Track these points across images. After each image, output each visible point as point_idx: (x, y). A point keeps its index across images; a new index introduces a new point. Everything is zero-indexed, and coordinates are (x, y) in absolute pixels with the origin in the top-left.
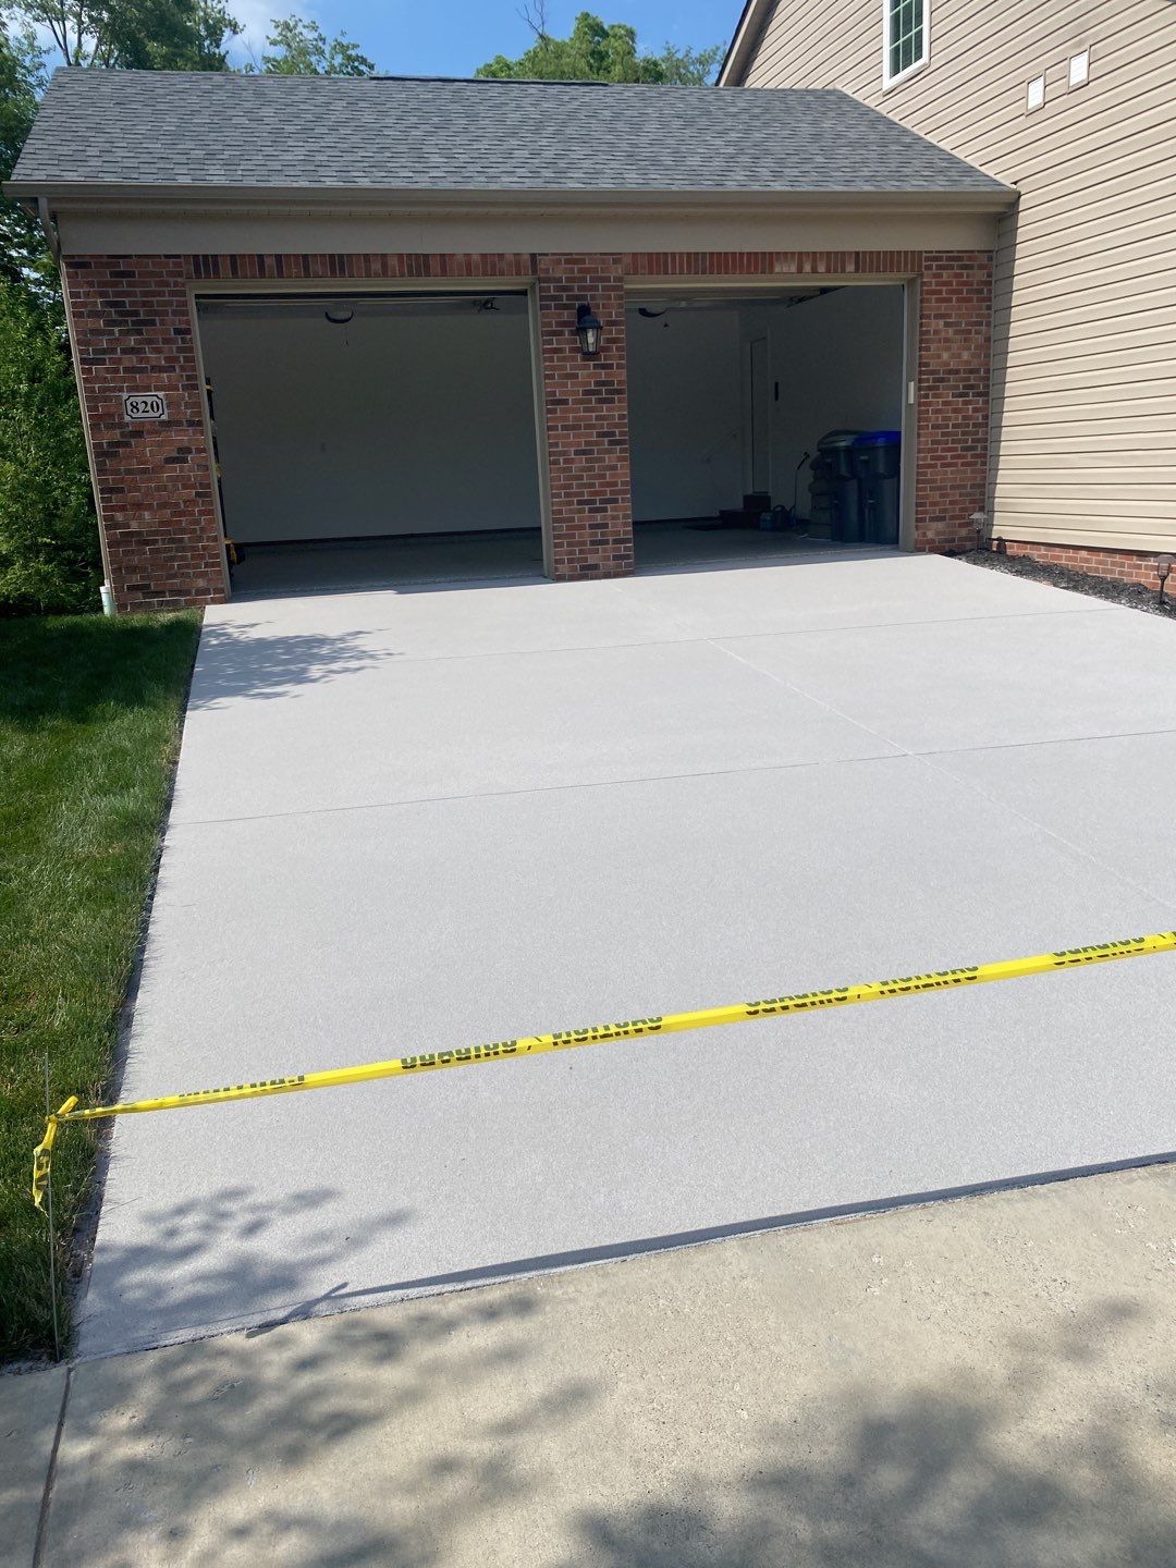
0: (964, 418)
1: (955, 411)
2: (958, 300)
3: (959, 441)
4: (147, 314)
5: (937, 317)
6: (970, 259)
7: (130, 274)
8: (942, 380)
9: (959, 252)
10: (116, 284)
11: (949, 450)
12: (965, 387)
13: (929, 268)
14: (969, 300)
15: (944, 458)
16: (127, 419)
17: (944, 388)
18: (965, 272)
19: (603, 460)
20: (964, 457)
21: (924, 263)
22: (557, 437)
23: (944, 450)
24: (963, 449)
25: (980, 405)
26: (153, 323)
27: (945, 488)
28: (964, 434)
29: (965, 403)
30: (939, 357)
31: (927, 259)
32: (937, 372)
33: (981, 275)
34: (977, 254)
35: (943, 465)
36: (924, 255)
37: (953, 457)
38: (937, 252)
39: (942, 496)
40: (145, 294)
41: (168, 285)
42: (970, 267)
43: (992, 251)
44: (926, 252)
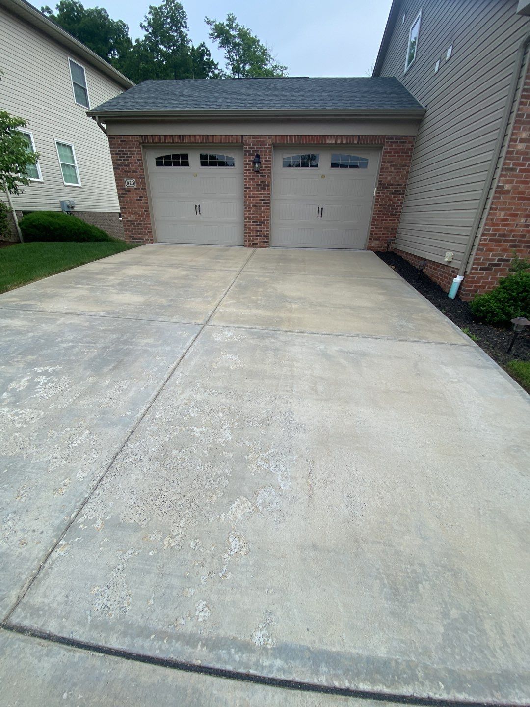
1: (390, 200)
2: (398, 156)
3: (389, 211)
4: (130, 154)
5: (388, 162)
6: (405, 139)
7: (125, 141)
8: (386, 187)
9: (401, 136)
10: (121, 145)
11: (385, 214)
12: (395, 191)
13: (388, 142)
14: (402, 156)
15: (383, 217)
16: (126, 187)
17: (387, 191)
18: (402, 145)
19: (261, 209)
20: (391, 217)
21: (386, 141)
22: (247, 200)
23: (383, 214)
24: (391, 214)
25: (400, 198)
26: (131, 157)
27: (381, 228)
28: (392, 209)
29: (394, 197)
30: (386, 178)
31: (387, 139)
32: (385, 184)
33: (409, 146)
34: (409, 137)
35: (382, 220)
37: (386, 217)
38: (392, 136)
39: (379, 231)
40: (129, 148)
41: (135, 145)
42: (405, 143)
43: (415, 136)
44: (387, 136)
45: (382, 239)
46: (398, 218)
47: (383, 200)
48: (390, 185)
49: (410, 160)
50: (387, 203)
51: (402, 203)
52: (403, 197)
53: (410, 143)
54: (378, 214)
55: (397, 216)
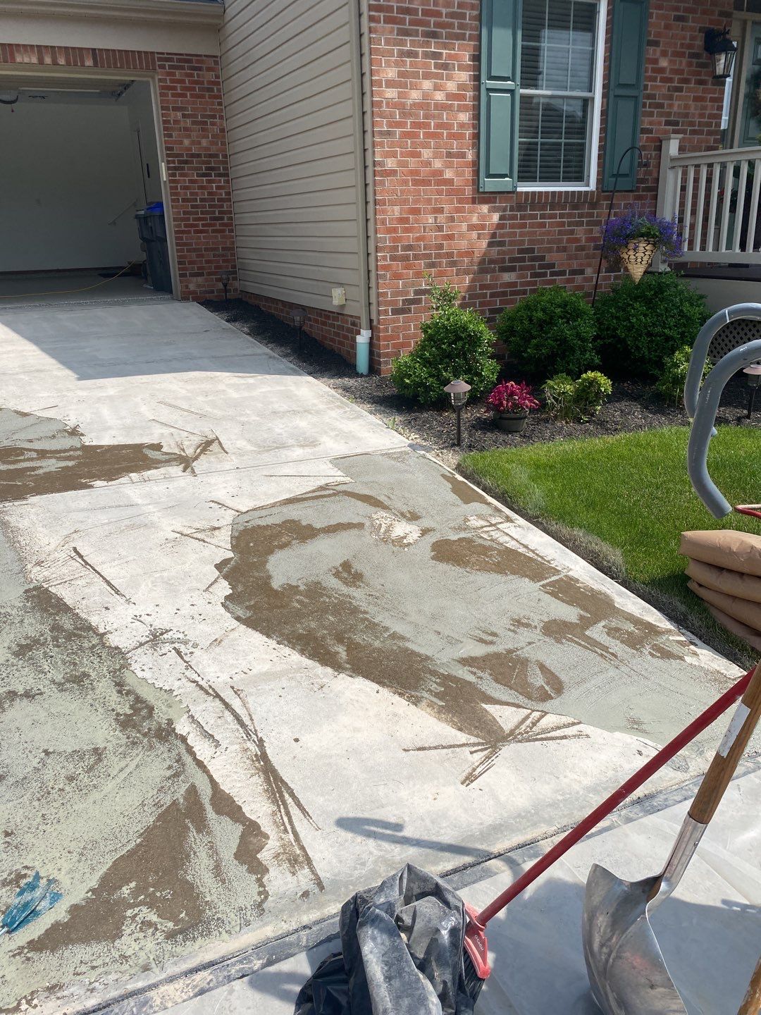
0: (210, 194)
1: (202, 188)
2: (192, 96)
3: (207, 213)
5: (175, 109)
6: (198, 61)
8: (186, 162)
9: (187, 55)
11: (200, 219)
12: (207, 169)
13: (162, 67)
14: (203, 96)
15: (197, 226)
17: (189, 169)
18: (196, 73)
20: (214, 225)
21: (158, 63)
23: (195, 219)
24: (212, 219)
25: (222, 184)
27: (199, 250)
28: (211, 206)
29: (209, 182)
30: (181, 143)
31: (160, 59)
32: (182, 155)
33: (210, 76)
34: (204, 58)
35: (196, 232)
36: (156, 55)
37: (203, 225)
38: (167, 54)
39: (198, 256)
42: (200, 69)
43: (216, 57)
44: (158, 53)
45: (209, 274)
46: (231, 225)
47: (186, 188)
48: (193, 156)
49: (220, 104)
50: (197, 194)
51: (228, 194)
52: (227, 182)
53: (209, 69)
54: (182, 219)
55: (226, 221)
